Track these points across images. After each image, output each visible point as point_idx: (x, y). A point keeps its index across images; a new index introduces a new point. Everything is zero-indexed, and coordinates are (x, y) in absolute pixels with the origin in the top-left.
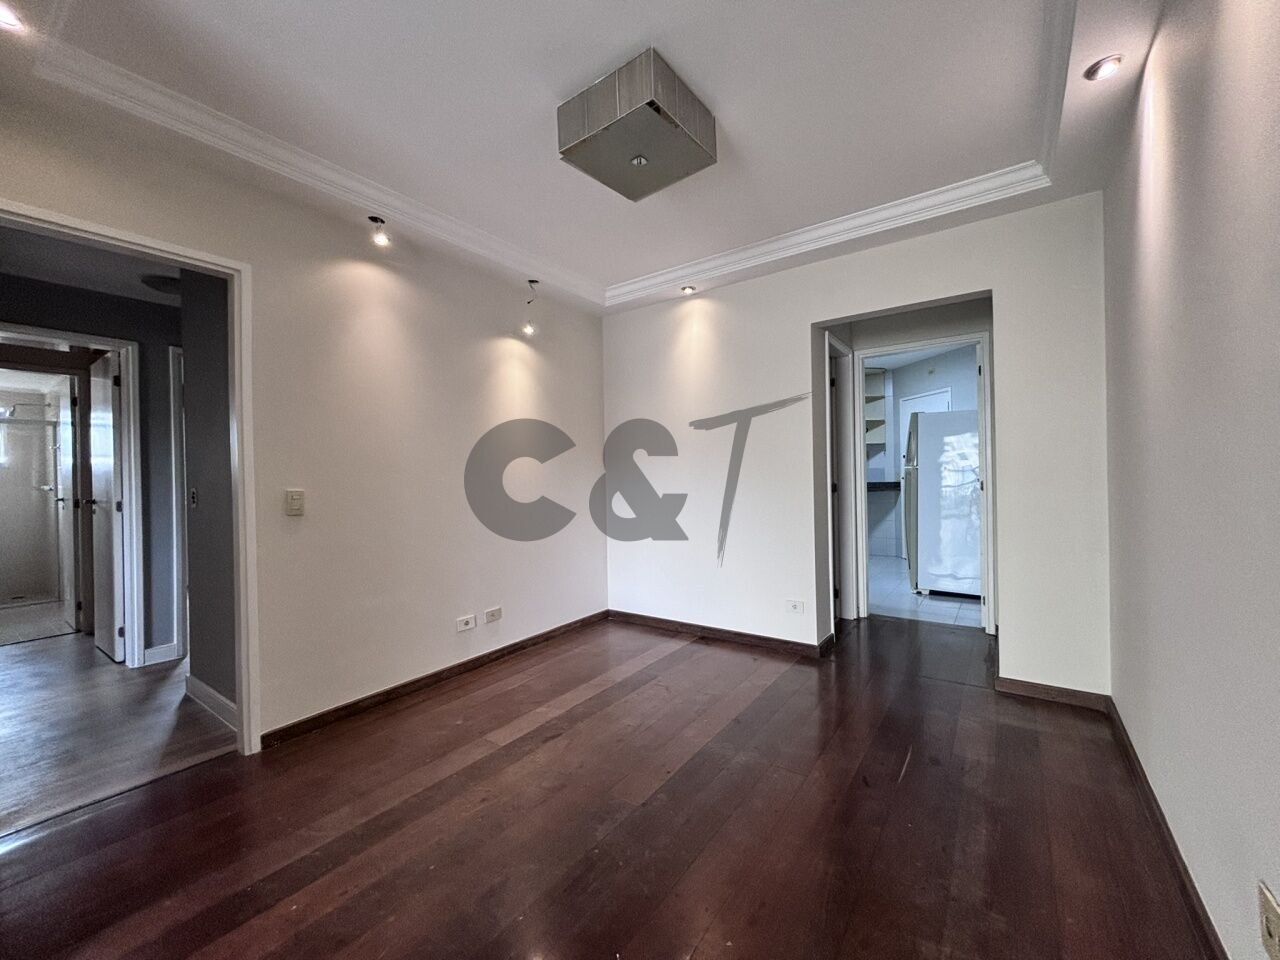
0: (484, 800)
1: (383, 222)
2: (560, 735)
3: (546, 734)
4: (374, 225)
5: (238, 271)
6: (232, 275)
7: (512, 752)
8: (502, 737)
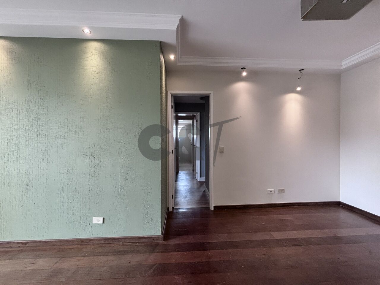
0: (264, 254)
1: (245, 68)
2: (302, 246)
3: (295, 242)
4: (242, 70)
5: (211, 93)
6: (209, 95)
7: (280, 242)
8: (277, 235)
